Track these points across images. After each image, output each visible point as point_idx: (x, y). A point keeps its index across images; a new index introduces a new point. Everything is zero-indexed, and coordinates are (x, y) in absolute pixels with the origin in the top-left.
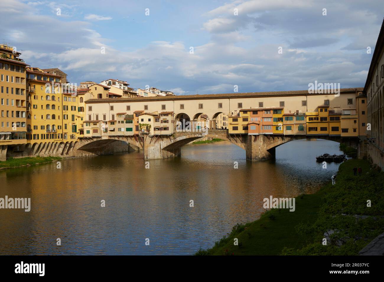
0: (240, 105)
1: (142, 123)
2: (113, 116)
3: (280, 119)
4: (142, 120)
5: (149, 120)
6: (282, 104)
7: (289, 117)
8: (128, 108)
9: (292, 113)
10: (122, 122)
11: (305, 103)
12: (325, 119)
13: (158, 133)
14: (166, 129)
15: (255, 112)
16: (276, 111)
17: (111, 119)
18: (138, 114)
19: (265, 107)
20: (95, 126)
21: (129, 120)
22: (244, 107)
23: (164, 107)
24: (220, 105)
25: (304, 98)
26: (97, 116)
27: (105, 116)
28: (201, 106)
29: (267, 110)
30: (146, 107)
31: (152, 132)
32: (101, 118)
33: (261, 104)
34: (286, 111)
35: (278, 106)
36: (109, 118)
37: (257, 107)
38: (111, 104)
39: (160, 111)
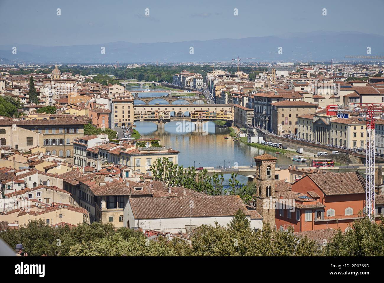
0: (194, 109)
1: (160, 115)
2: (145, 112)
3: (208, 114)
4: (160, 114)
5: (163, 114)
6: (209, 109)
7: (211, 113)
8: (152, 109)
9: (212, 112)
10: (150, 114)
11: (216, 109)
12: (222, 114)
13: (166, 118)
14: (168, 117)
15: (200, 112)
16: (207, 111)
17: (144, 113)
18: (157, 111)
19: (203, 110)
20: (138, 116)
21: (153, 113)
22: (196, 110)
23: (166, 109)
24: (187, 109)
25: (216, 107)
26: (138, 112)
27: (141, 112)
28: (180, 109)
29: (204, 111)
30: (159, 109)
31: (164, 118)
32: (140, 113)
33: (202, 109)
34: (210, 112)
35: (207, 110)
36: (143, 113)
37: (200, 110)
38: (144, 107)
39: (165, 110)
